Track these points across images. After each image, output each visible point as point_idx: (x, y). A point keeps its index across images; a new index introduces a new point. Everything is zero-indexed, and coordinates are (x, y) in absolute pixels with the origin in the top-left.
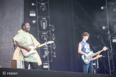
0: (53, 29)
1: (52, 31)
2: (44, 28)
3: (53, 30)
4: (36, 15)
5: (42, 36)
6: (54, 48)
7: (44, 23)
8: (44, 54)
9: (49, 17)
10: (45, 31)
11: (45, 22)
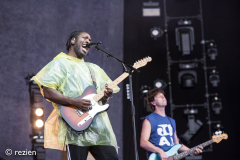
0: (212, 52)
1: (208, 58)
2: (186, 49)
3: (213, 57)
4: (162, 12)
5: (181, 74)
6: (218, 110)
7: (185, 37)
8: (187, 128)
9: (200, 17)
10: (189, 58)
11: (187, 32)
